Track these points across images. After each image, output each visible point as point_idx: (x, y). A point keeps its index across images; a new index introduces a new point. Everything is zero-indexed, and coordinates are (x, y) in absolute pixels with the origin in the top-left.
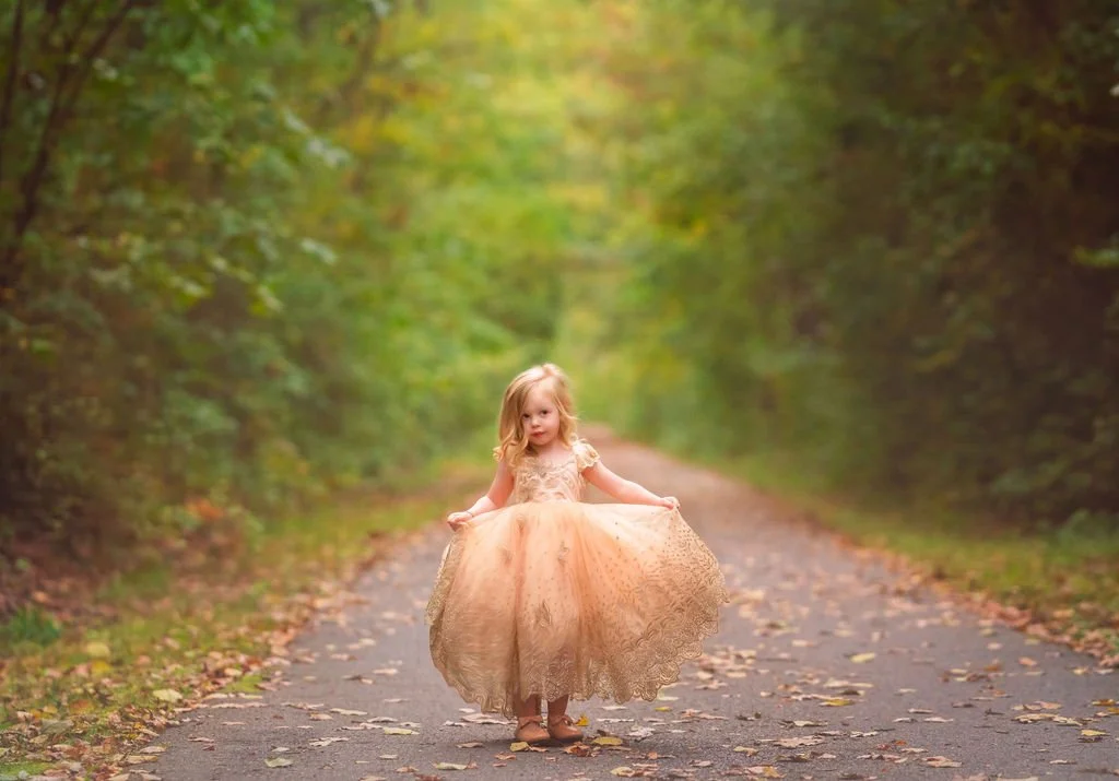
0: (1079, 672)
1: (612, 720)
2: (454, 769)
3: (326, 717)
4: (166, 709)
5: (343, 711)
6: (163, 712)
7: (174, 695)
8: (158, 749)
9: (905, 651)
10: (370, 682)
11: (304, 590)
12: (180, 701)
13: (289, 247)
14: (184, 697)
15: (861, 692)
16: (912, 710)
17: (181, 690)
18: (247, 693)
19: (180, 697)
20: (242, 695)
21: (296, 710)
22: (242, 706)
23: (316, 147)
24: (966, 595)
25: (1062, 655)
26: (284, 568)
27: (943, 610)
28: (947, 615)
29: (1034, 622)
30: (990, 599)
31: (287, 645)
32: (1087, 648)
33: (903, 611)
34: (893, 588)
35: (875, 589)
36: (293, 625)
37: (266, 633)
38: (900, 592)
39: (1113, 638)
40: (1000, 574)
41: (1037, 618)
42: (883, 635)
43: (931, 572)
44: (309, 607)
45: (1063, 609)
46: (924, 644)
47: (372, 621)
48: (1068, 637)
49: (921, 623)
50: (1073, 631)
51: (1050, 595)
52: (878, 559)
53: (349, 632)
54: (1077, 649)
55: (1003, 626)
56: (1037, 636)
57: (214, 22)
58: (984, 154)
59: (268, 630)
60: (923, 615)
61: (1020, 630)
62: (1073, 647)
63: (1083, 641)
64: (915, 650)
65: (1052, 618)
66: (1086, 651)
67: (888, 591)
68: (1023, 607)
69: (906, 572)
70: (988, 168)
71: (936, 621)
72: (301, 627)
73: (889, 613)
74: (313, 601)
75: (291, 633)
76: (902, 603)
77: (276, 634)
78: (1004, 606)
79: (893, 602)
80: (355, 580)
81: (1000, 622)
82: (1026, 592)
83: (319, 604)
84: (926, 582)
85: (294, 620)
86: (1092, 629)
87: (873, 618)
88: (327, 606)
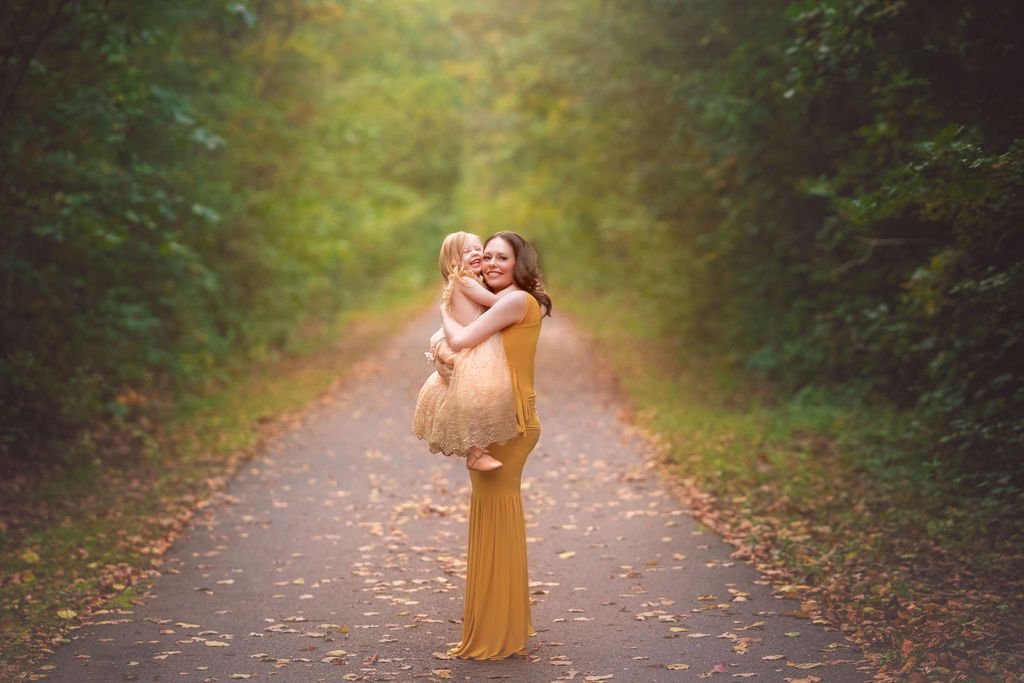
0: (709, 565)
1: (364, 627)
2: (242, 678)
3: (170, 632)
4: (63, 627)
5: (185, 625)
6: (61, 630)
7: (71, 614)
8: (51, 667)
9: (602, 545)
10: (211, 593)
11: (193, 488)
12: (75, 618)
14: (79, 614)
15: (547, 592)
16: (571, 610)
17: (77, 608)
18: (123, 609)
19: (75, 615)
20: (120, 611)
21: (152, 625)
22: (116, 623)
23: (199, 135)
24: (680, 480)
25: (709, 547)
26: (186, 459)
27: (653, 499)
28: (653, 504)
29: (711, 511)
30: (695, 485)
31: (165, 553)
32: (734, 538)
33: (623, 501)
34: (628, 475)
35: (615, 475)
36: (174, 530)
37: (152, 542)
38: (631, 480)
39: (758, 527)
40: (718, 455)
41: (715, 506)
42: (595, 529)
43: (663, 458)
44: (191, 510)
45: (743, 494)
46: (619, 538)
47: (233, 524)
48: (728, 526)
49: (630, 514)
50: (733, 520)
51: (744, 477)
52: (637, 438)
53: (212, 537)
54: (725, 540)
55: (688, 515)
56: (706, 525)
57: (121, 30)
58: (729, 107)
59: (155, 537)
60: (635, 505)
61: (698, 519)
62: (724, 537)
63: (736, 530)
64: (609, 545)
65: (731, 504)
66: (731, 541)
67: (623, 479)
68: (714, 493)
69: (647, 457)
70: (732, 118)
71: (641, 512)
72: (179, 532)
73: (612, 504)
74: (197, 501)
75: (171, 539)
76: (626, 493)
77: (159, 542)
78: (702, 491)
79: (621, 491)
80: (234, 477)
81: (687, 512)
82: (727, 475)
83: (201, 505)
84: (656, 468)
85: (177, 525)
86: (749, 517)
87: (598, 509)
88: (205, 508)
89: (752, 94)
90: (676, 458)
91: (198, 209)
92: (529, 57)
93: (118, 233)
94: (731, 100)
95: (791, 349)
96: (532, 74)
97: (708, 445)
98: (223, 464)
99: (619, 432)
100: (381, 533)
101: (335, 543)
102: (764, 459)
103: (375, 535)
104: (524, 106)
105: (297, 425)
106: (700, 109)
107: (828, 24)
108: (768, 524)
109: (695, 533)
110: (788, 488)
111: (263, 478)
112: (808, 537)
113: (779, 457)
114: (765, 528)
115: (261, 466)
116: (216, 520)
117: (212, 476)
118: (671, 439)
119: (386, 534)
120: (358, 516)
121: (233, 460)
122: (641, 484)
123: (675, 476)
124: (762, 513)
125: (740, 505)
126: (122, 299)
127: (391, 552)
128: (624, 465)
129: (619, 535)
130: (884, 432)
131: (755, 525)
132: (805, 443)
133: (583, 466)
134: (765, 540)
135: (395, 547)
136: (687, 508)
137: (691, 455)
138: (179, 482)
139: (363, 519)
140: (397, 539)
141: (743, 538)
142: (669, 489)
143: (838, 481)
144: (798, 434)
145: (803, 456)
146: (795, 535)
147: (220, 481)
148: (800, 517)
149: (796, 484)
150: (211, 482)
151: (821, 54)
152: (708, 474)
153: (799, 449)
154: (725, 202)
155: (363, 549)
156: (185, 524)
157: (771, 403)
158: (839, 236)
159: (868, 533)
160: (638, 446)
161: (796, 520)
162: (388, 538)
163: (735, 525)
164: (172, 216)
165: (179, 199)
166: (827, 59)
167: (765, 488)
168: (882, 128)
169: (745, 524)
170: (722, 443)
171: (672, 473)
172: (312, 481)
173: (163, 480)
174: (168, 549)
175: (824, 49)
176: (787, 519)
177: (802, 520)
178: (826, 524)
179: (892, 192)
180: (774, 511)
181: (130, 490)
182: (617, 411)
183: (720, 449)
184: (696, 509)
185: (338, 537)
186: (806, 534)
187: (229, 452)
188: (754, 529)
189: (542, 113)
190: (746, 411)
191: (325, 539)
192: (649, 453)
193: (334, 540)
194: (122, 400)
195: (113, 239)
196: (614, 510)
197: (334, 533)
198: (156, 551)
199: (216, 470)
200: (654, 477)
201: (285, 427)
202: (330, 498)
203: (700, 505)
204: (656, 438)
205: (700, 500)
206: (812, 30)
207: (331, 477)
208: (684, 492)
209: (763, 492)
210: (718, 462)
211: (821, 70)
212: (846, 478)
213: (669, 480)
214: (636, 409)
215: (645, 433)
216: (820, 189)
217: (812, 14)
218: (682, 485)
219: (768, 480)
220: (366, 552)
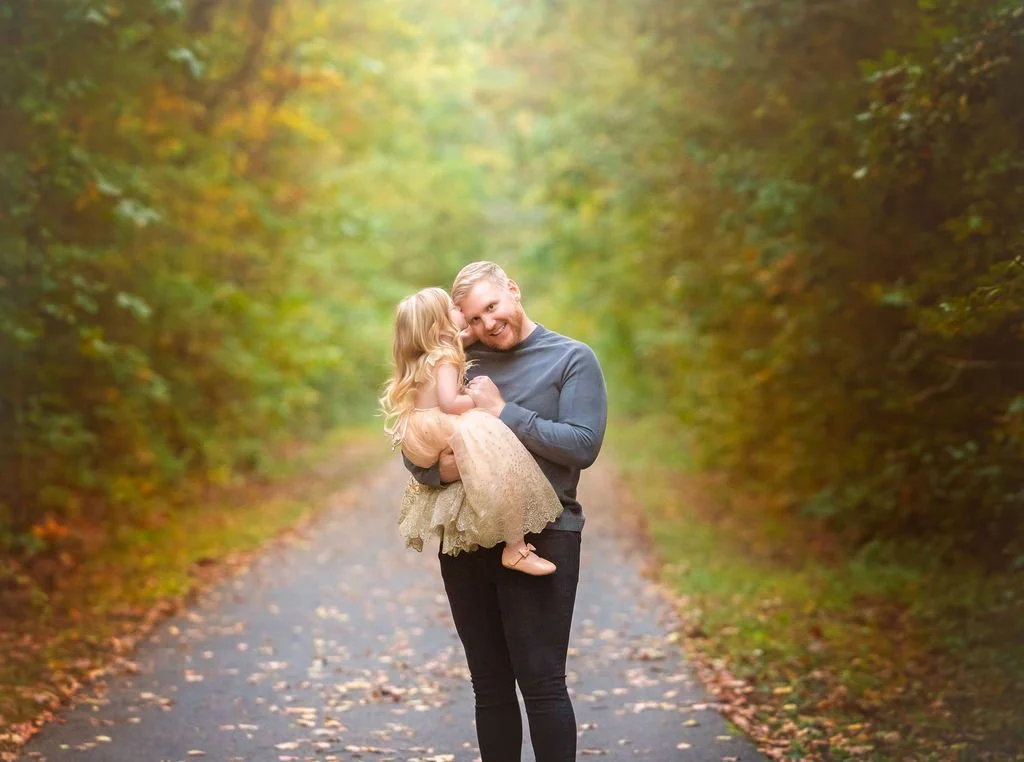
11: (93, 650)
13: (106, 301)
23: (127, 208)
24: (709, 661)
25: (739, 759)
26: (98, 610)
27: (671, 687)
28: (670, 694)
29: (745, 706)
30: (728, 668)
31: (28, 742)
32: (774, 746)
33: (633, 688)
34: (643, 651)
35: (626, 651)
36: (49, 709)
37: (14, 726)
38: (646, 658)
39: (805, 730)
40: (759, 627)
41: (751, 699)
42: (591, 728)
43: (689, 629)
44: (79, 681)
45: (787, 682)
46: (622, 742)
47: (126, 703)
48: (765, 728)
49: (640, 706)
50: (773, 720)
51: (790, 658)
52: (660, 600)
53: (94, 722)
54: (761, 750)
55: (715, 710)
56: (737, 727)
57: (42, 79)
58: (786, 194)
59: (20, 719)
60: (648, 694)
61: (727, 716)
62: (759, 744)
63: (776, 734)
64: (607, 751)
65: (772, 696)
66: (770, 752)
67: (636, 656)
68: (751, 680)
69: (670, 626)
70: (790, 208)
71: (653, 704)
72: (55, 712)
73: (618, 691)
74: (92, 668)
75: (39, 723)
76: (637, 676)
77: (23, 727)
78: (736, 677)
79: (631, 673)
80: (148, 635)
81: (714, 705)
82: (769, 655)
83: (93, 674)
84: (680, 642)
85: (54, 704)
86: (793, 716)
87: (599, 699)
88: (99, 678)
89: (815, 179)
90: (706, 629)
91: (124, 300)
92: (559, 141)
93: (29, 327)
94: (790, 185)
95: (855, 493)
96: (562, 160)
97: (748, 613)
98: (138, 619)
99: (637, 592)
100: (312, 724)
101: (250, 736)
102: (817, 633)
103: (304, 725)
104: (552, 197)
105: (244, 570)
106: (752, 195)
107: (910, 86)
108: (819, 727)
109: (722, 738)
110: (846, 674)
111: (183, 640)
112: (870, 748)
113: (834, 630)
114: (815, 731)
115: (185, 624)
116: (107, 696)
117: (121, 634)
118: (702, 604)
119: (318, 726)
120: (289, 698)
121: (153, 615)
122: (657, 665)
123: (702, 655)
124: (811, 711)
125: (782, 696)
126: (49, 409)
127: (320, 751)
128: (639, 637)
129: (621, 738)
130: (968, 601)
131: (801, 729)
132: (869, 613)
133: (589, 637)
134: (813, 751)
135: (324, 745)
136: (715, 702)
137: (726, 626)
138: (81, 640)
139: (295, 703)
140: (331, 733)
141: (784, 746)
142: (694, 672)
143: (910, 666)
144: (860, 600)
145: (865, 630)
146: (852, 745)
147: (129, 642)
148: (860, 717)
149: (857, 669)
150: (117, 642)
151: (902, 122)
152: (745, 653)
153: (860, 621)
154: (780, 313)
155: (283, 746)
156: (65, 701)
157: (828, 558)
158: (918, 355)
159: (948, 743)
160: (661, 610)
161: (855, 723)
162: (319, 732)
163: (774, 727)
164: (92, 307)
165: (101, 287)
166: (909, 129)
167: (817, 674)
168: (975, 222)
169: (789, 726)
170: (765, 611)
171: (699, 651)
172: (243, 646)
173: (60, 638)
174: (34, 736)
175: (905, 116)
176: (843, 719)
177: (862, 722)
178: (894, 728)
179: (992, 293)
180: (826, 708)
181: (18, 649)
182: (639, 563)
183: (762, 618)
184: (726, 701)
185: (255, 727)
186: (867, 742)
187: (151, 602)
188: (800, 733)
189: (572, 205)
190: (798, 568)
191: (238, 729)
192: (671, 622)
193: (249, 731)
194: (38, 531)
195: (23, 334)
196: (621, 700)
197: (252, 721)
198: (17, 738)
199: (128, 626)
200: (675, 655)
201: (228, 573)
202: (260, 670)
203: (731, 697)
204: (682, 602)
205: (731, 689)
206: (891, 93)
207: (269, 642)
208: (712, 677)
209: (813, 679)
210: (758, 637)
211: (900, 143)
212: (920, 662)
213: (693, 660)
214: (662, 562)
215: (670, 594)
216: (896, 297)
217: (891, 73)
218: (711, 667)
219: (821, 663)
220: (287, 752)
